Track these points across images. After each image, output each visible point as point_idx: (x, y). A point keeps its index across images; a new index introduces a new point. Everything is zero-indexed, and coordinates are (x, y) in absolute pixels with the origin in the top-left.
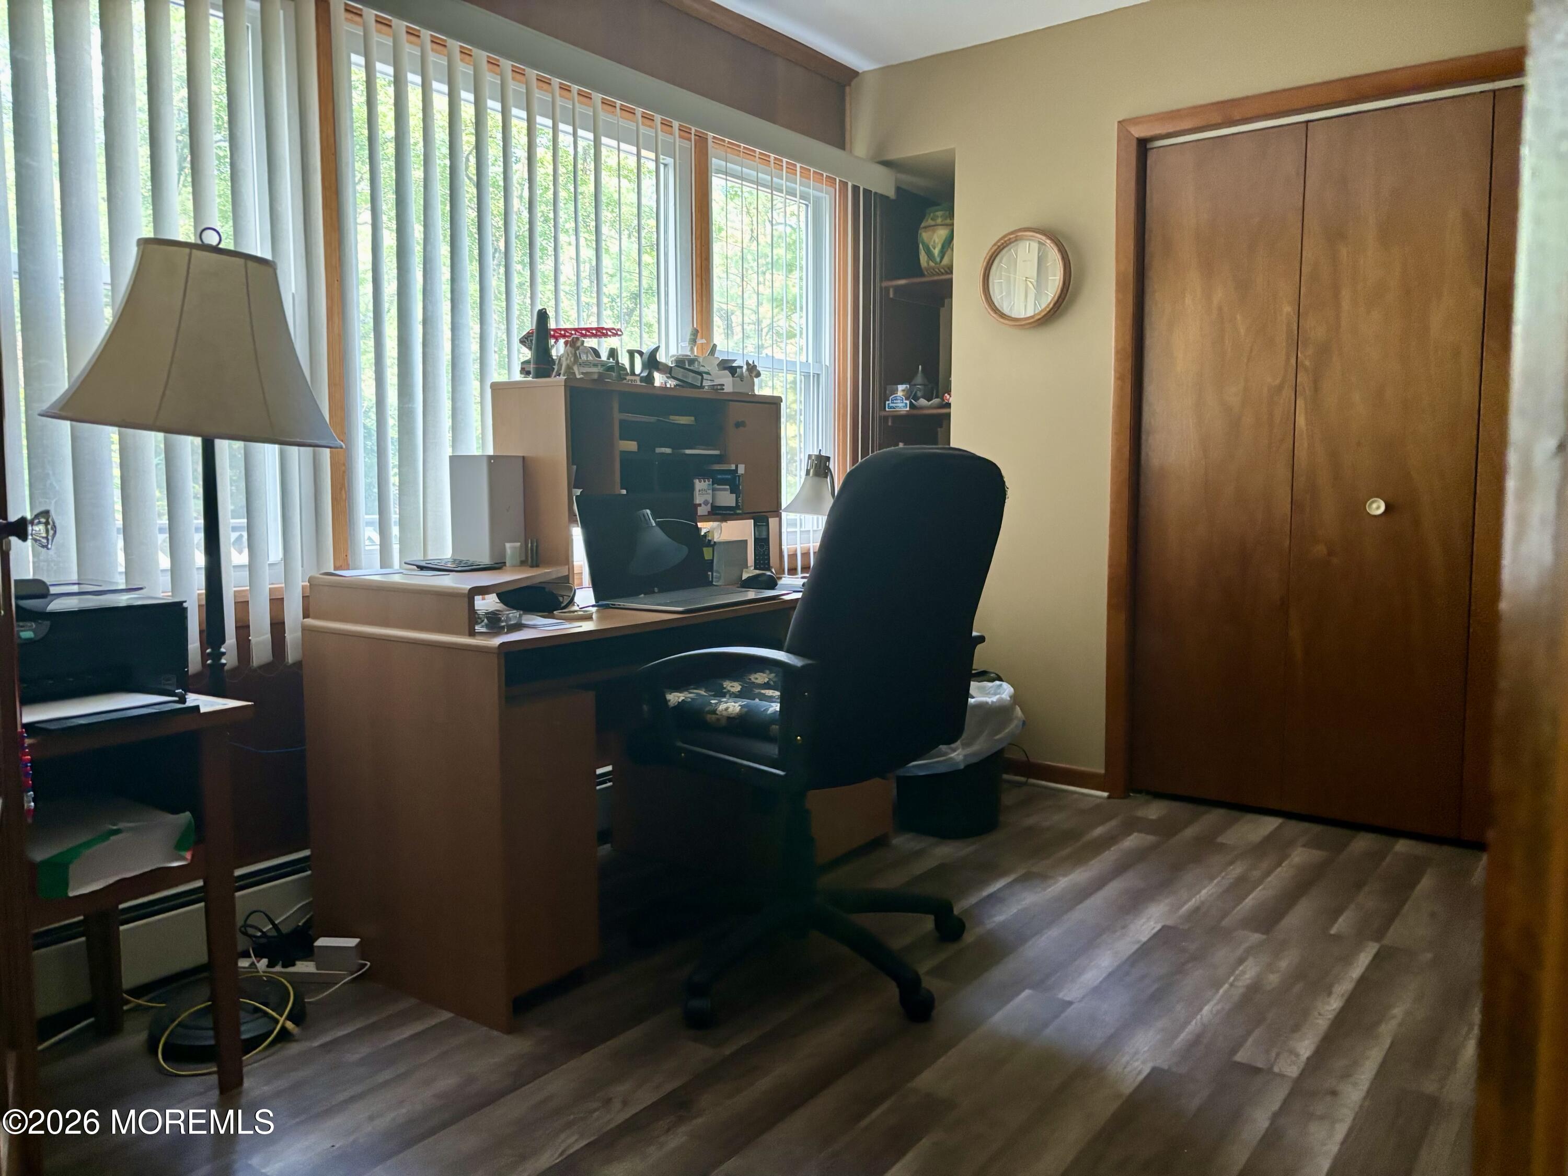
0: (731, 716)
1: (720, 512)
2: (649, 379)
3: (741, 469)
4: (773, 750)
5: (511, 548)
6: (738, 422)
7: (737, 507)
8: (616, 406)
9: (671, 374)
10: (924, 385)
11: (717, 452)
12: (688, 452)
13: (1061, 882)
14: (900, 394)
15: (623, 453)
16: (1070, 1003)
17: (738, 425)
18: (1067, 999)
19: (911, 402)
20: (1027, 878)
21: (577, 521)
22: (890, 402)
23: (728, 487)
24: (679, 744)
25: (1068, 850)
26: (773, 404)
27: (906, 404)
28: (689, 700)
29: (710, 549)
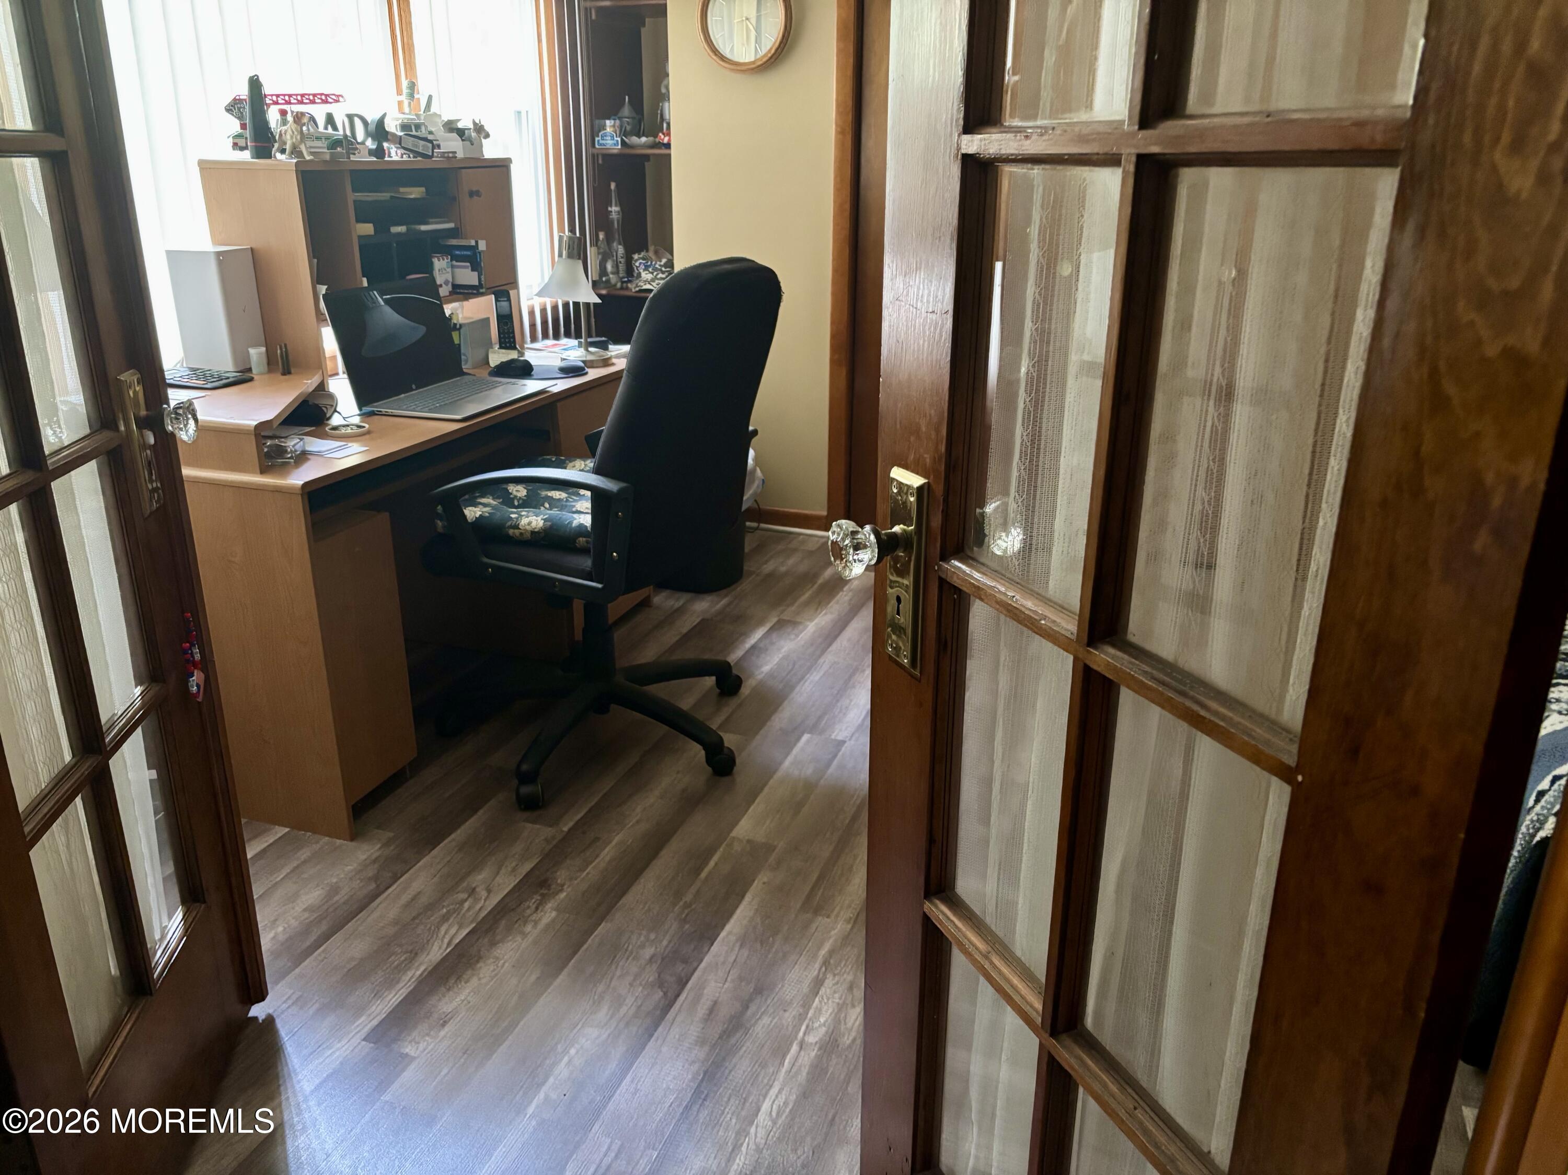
0: (536, 530)
1: (462, 291)
2: (379, 152)
3: (482, 246)
4: (587, 563)
5: (256, 354)
6: (472, 191)
7: (481, 286)
8: (349, 187)
9: (400, 144)
10: (633, 118)
11: (451, 225)
12: (424, 228)
13: (810, 627)
14: (609, 130)
15: (360, 237)
16: (844, 742)
17: (472, 194)
18: (840, 738)
19: (622, 140)
20: (780, 625)
21: (327, 320)
22: (600, 138)
23: (468, 264)
24: (486, 560)
25: (807, 595)
26: (502, 167)
27: (617, 141)
28: (487, 514)
29: (457, 332)
